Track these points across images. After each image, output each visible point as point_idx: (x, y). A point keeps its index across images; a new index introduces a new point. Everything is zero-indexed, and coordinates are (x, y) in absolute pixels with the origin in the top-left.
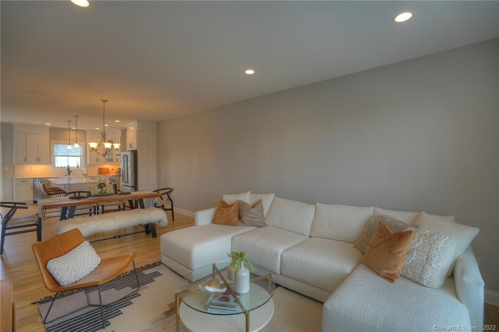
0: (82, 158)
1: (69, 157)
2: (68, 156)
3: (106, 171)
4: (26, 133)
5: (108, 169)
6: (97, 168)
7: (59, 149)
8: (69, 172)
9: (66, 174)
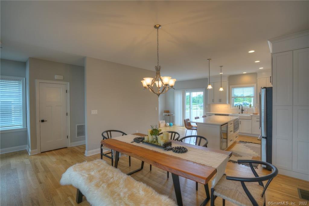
4: (214, 83)
8: (242, 110)
9: (240, 112)
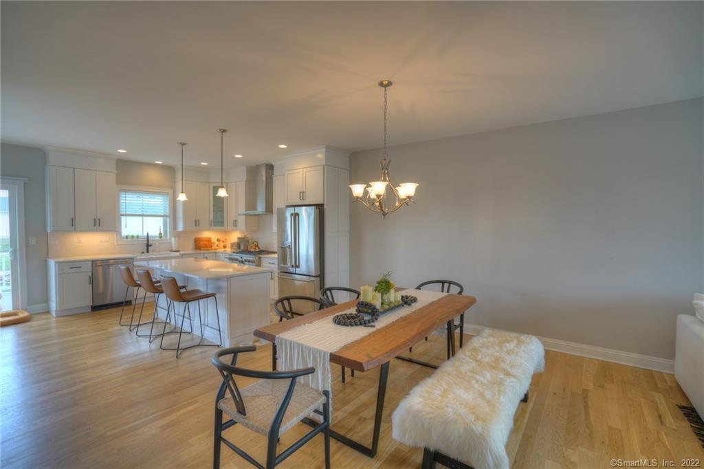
0: (168, 219)
1: (145, 218)
2: (143, 215)
3: (207, 243)
4: (74, 168)
5: (209, 240)
6: (193, 238)
7: (130, 201)
8: (148, 246)
9: (143, 251)
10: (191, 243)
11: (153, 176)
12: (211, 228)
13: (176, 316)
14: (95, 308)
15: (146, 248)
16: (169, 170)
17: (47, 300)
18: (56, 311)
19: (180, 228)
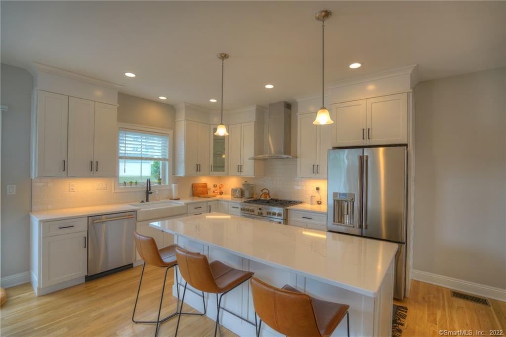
0: (167, 163)
2: (141, 159)
3: (203, 189)
4: (69, 96)
5: (205, 186)
6: (191, 184)
7: (130, 144)
8: (148, 192)
9: (142, 200)
10: (189, 190)
11: (154, 114)
12: (211, 173)
13: (179, 285)
14: (89, 278)
15: (145, 195)
16: (170, 108)
17: (28, 268)
18: (39, 289)
19: (181, 173)
